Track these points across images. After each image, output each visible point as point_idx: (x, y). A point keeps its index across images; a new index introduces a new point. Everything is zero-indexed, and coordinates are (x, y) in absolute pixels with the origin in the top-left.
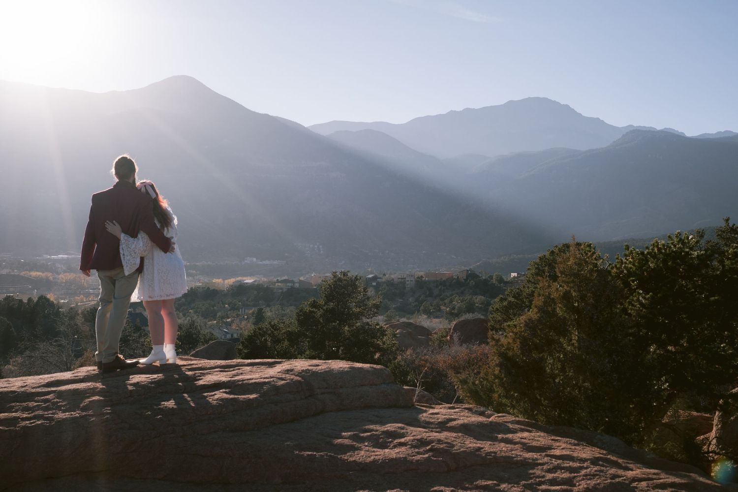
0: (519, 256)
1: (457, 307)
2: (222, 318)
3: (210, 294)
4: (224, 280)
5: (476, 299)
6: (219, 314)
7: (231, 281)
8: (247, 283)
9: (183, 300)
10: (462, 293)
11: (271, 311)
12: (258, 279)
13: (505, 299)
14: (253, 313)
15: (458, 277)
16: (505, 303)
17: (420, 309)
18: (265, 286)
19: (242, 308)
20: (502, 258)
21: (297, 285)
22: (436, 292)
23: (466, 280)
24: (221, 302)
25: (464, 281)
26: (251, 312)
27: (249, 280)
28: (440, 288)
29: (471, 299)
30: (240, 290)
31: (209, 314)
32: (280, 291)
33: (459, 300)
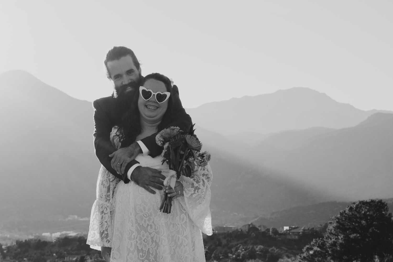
0: (288, 213)
1: (241, 255)
3: (41, 245)
4: (51, 233)
5: (257, 247)
7: (57, 235)
8: (71, 236)
9: (19, 250)
10: (246, 243)
11: (91, 259)
12: (80, 233)
13: (311, 249)
15: (242, 230)
16: (311, 252)
17: (212, 256)
19: (67, 257)
20: (275, 215)
22: (224, 242)
23: (248, 232)
24: (50, 252)
25: (246, 233)
26: (74, 259)
27: (72, 234)
28: (227, 239)
29: (253, 248)
30: (66, 241)
33: (243, 248)
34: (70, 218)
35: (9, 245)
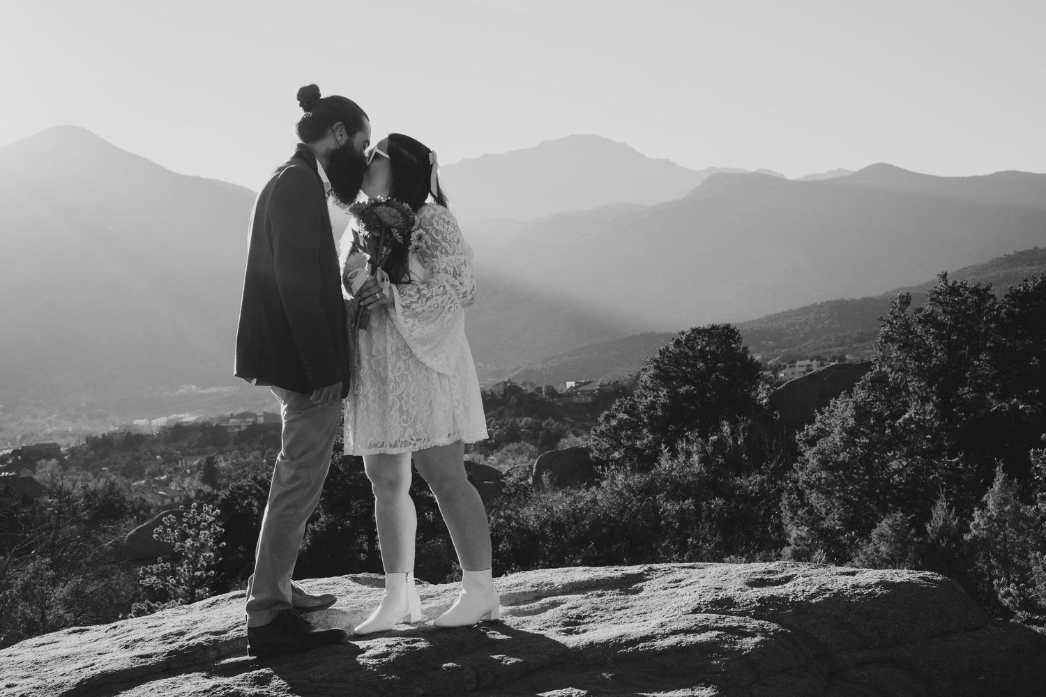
0: (573, 358)
2: (153, 475)
3: (132, 441)
4: (150, 420)
5: (521, 422)
6: (147, 470)
7: (161, 421)
8: (186, 422)
9: (92, 453)
10: (501, 414)
11: (226, 460)
12: (203, 415)
14: (199, 465)
15: (493, 393)
18: (214, 424)
19: (182, 459)
20: (550, 362)
21: (261, 420)
23: (504, 396)
24: (149, 453)
25: (500, 397)
26: (195, 463)
27: (189, 418)
29: (514, 422)
30: (177, 433)
31: (133, 471)
32: (237, 430)
33: (497, 425)
34: (183, 390)
35: (72, 445)
